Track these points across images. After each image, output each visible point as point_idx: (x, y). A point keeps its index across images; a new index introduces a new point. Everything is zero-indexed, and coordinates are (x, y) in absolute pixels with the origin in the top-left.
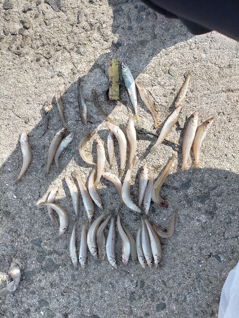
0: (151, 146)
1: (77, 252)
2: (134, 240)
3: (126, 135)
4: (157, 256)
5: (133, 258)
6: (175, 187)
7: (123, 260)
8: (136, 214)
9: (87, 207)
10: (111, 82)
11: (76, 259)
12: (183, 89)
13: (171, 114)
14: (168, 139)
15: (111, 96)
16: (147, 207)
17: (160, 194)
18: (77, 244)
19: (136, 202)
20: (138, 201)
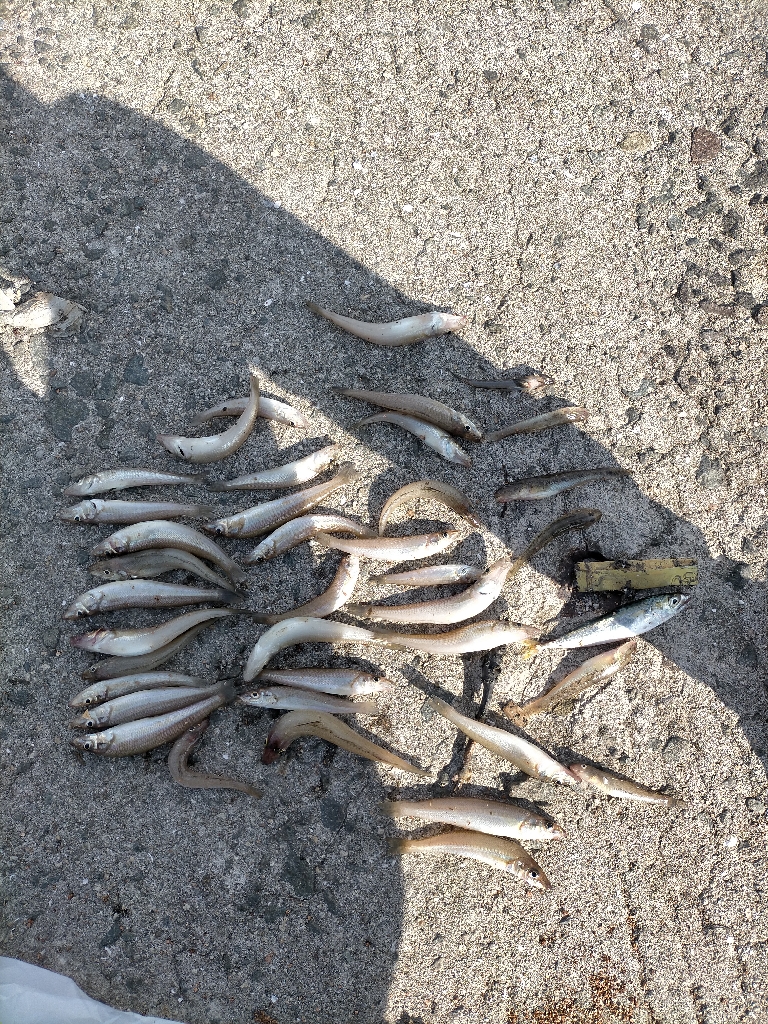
0: (448, 697)
1: (110, 494)
2: (156, 665)
3: (473, 620)
4: (112, 741)
5: (100, 666)
6: (328, 781)
7: (94, 635)
8: (239, 665)
9: (252, 516)
10: (628, 566)
11: (90, 491)
12: (626, 784)
13: (549, 754)
14: (475, 749)
15: (587, 567)
16: (262, 700)
17: (304, 738)
18: (135, 491)
19: (275, 662)
20: (278, 669)
